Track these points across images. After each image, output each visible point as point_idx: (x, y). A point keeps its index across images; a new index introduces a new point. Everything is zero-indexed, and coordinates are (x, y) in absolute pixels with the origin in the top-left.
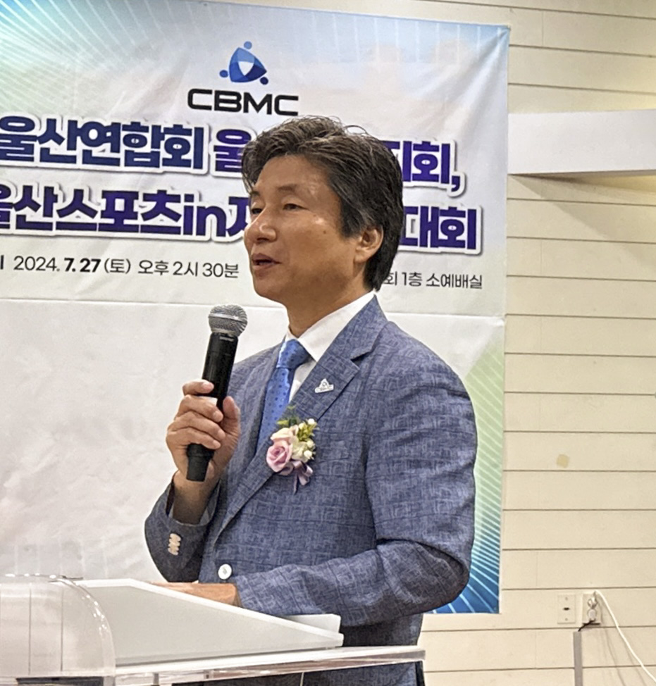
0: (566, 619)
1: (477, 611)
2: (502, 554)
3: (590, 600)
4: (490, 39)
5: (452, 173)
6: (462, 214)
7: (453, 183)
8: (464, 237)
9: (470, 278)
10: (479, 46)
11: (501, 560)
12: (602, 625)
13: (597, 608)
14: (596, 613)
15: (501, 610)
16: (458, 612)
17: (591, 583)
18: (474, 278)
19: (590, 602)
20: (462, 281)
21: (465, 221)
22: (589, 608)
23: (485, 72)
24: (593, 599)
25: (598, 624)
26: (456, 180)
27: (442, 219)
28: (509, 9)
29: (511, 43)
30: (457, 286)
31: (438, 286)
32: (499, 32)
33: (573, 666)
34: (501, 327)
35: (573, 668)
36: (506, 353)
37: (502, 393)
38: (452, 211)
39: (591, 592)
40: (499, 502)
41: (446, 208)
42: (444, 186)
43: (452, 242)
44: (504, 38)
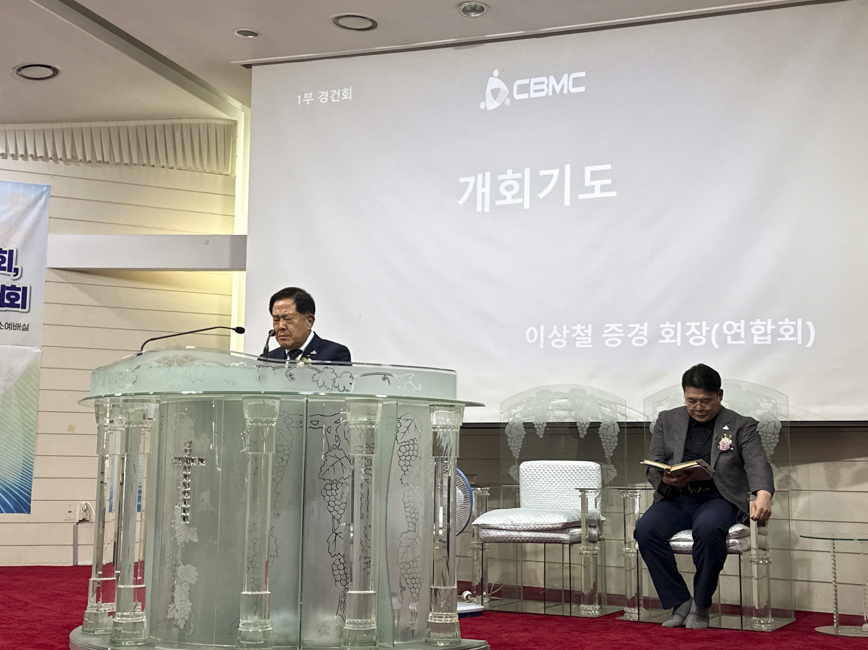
0: (70, 518)
1: (18, 512)
2: (34, 480)
3: (84, 507)
4: (39, 192)
5: (14, 266)
6: (19, 289)
7: (14, 272)
8: (19, 302)
9: (22, 325)
10: (33, 196)
11: (33, 484)
12: (90, 521)
13: (87, 512)
14: (87, 515)
15: (31, 512)
16: (6, 512)
17: (85, 497)
18: (24, 325)
19: (84, 508)
20: (17, 327)
21: (20, 293)
22: (83, 511)
23: (35, 211)
24: (85, 507)
25: (88, 521)
26: (16, 270)
27: (7, 292)
28: (51, 176)
29: (51, 195)
30: (14, 329)
31: (3, 329)
32: (45, 189)
33: (72, 544)
34: (38, 353)
35: (73, 545)
36: (41, 368)
37: (38, 389)
38: (13, 287)
39: (84, 502)
40: (33, 451)
41: (9, 285)
42: (9, 273)
43: (12, 305)
44: (48, 192)
